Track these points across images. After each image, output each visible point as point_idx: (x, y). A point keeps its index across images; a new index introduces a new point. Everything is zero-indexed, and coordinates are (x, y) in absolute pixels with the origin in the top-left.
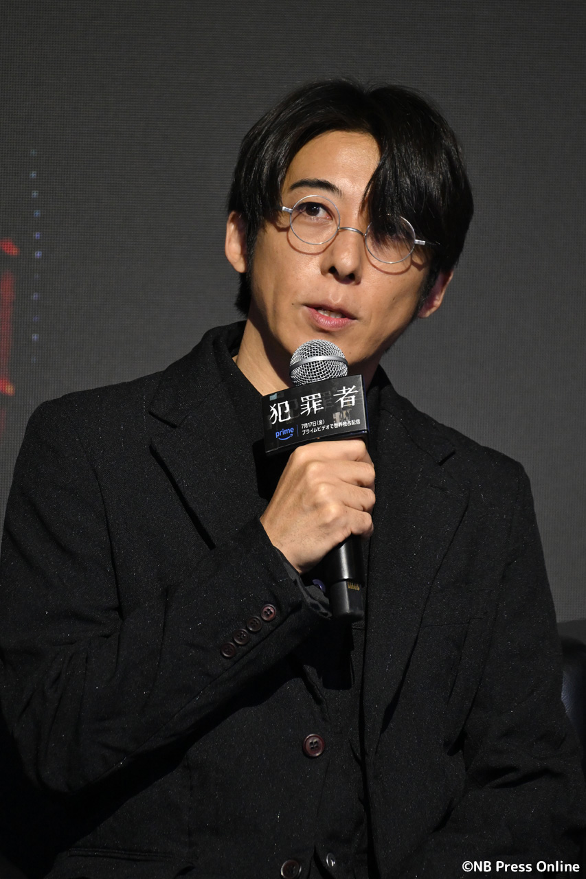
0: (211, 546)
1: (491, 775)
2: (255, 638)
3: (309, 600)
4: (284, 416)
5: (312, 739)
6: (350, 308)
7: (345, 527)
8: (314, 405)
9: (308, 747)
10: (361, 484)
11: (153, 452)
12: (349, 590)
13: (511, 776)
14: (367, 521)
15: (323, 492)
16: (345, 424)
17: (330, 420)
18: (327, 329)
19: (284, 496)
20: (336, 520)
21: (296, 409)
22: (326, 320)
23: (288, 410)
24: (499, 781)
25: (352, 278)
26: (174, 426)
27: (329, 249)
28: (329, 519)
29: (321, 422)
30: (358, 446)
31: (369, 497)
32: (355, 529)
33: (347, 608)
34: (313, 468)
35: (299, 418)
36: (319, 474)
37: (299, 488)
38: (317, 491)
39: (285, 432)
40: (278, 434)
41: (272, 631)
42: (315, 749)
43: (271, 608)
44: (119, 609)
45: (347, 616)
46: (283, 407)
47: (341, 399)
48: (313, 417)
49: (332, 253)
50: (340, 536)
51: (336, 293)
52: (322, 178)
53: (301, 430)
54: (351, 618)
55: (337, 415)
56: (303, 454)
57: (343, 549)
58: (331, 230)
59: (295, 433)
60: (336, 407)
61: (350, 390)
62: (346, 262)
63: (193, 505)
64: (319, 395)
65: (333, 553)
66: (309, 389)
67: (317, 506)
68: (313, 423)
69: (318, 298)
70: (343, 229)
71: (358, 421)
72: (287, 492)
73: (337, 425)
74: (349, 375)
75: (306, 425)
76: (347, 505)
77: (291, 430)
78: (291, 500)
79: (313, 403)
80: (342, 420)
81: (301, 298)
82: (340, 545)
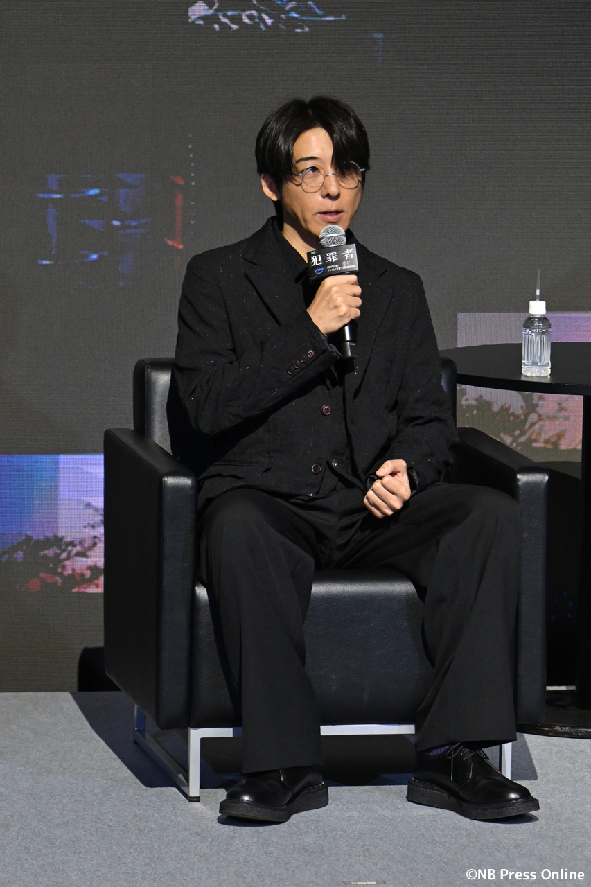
0: (280, 325)
1: (411, 420)
2: (304, 366)
3: (330, 348)
4: (318, 262)
5: (325, 407)
6: (340, 209)
7: (349, 317)
8: (333, 258)
9: (324, 411)
10: (355, 296)
11: (247, 277)
12: (350, 346)
13: (421, 421)
14: (358, 313)
15: (339, 300)
16: (348, 267)
17: (341, 265)
18: (333, 221)
19: (319, 302)
20: (345, 314)
21: (324, 259)
22: (330, 218)
23: (320, 259)
24: (414, 423)
25: (337, 197)
26: (255, 264)
27: (323, 186)
28: (342, 314)
29: (336, 266)
30: (354, 278)
31: (359, 302)
32: (353, 317)
33: (349, 354)
34: (335, 289)
35: (326, 264)
36: (337, 292)
37: (327, 298)
38: (337, 300)
39: (319, 270)
40: (315, 271)
41: (311, 363)
42: (328, 412)
43: (311, 352)
44: (234, 350)
45: (349, 358)
46: (318, 258)
47: (346, 255)
48: (332, 263)
49: (325, 188)
50: (347, 321)
51: (332, 205)
52: (310, 155)
53: (327, 269)
54: (351, 359)
55: (344, 263)
56: (329, 282)
57: (347, 328)
58: (321, 178)
59: (324, 271)
60: (344, 259)
61: (350, 251)
62: (333, 190)
63: (267, 301)
64: (335, 253)
65: (342, 330)
66: (331, 250)
67: (336, 307)
68: (333, 266)
69: (324, 209)
70: (327, 176)
71: (354, 266)
72: (323, 299)
73: (344, 268)
74: (347, 243)
75: (329, 267)
76: (350, 306)
77: (322, 269)
78: (324, 304)
79: (332, 257)
80: (347, 265)
81: (316, 210)
82: (346, 325)
